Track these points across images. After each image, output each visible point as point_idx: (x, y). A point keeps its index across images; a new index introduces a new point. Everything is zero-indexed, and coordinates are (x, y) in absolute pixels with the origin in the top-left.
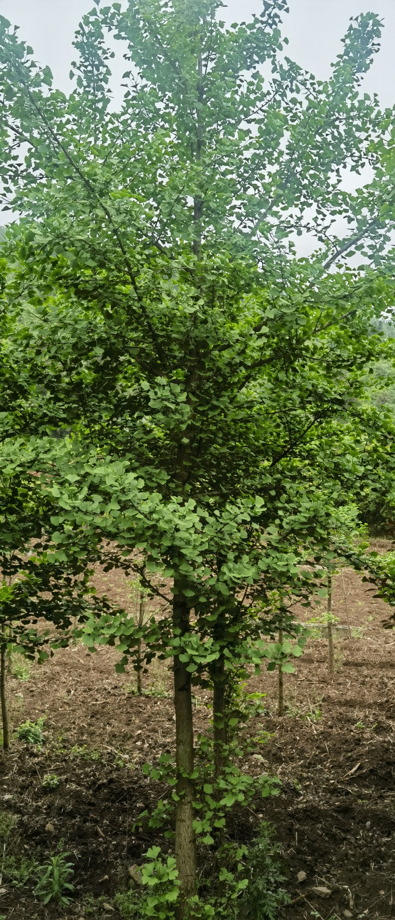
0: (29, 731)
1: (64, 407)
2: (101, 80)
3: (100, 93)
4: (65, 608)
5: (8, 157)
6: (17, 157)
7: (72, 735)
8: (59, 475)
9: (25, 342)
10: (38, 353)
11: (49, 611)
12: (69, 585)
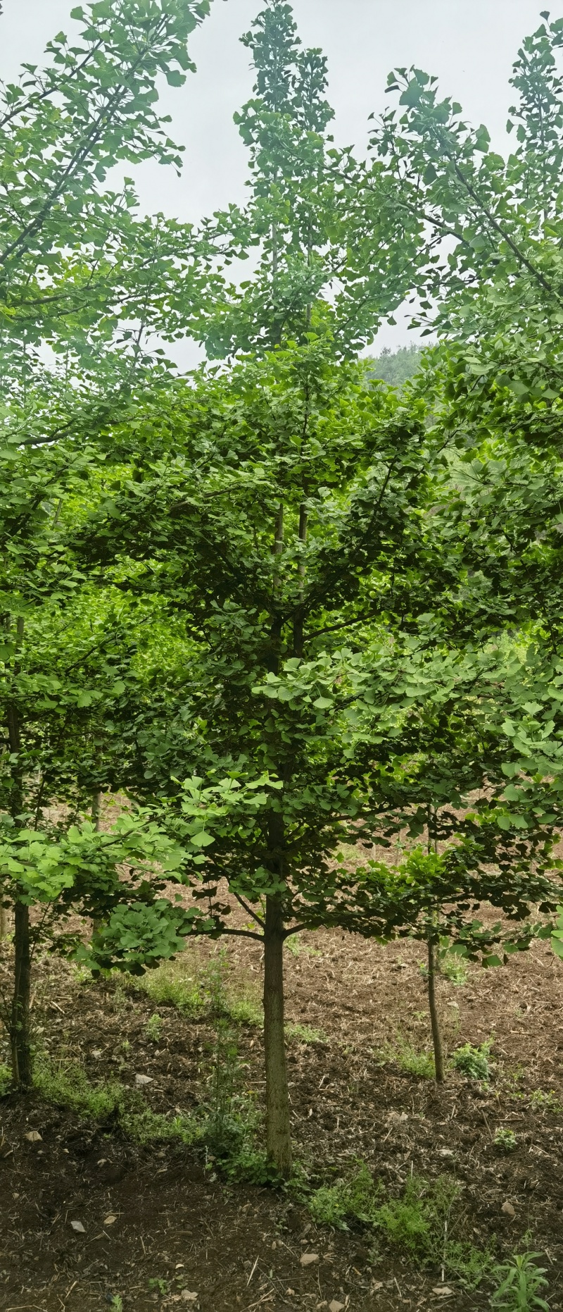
0: (470, 1059)
1: (509, 600)
2: (552, 124)
3: (551, 143)
4: (519, 889)
5: (425, 260)
6: (438, 257)
7: (531, 1073)
8: (510, 702)
9: (455, 514)
10: (474, 527)
11: (495, 892)
12: (523, 855)
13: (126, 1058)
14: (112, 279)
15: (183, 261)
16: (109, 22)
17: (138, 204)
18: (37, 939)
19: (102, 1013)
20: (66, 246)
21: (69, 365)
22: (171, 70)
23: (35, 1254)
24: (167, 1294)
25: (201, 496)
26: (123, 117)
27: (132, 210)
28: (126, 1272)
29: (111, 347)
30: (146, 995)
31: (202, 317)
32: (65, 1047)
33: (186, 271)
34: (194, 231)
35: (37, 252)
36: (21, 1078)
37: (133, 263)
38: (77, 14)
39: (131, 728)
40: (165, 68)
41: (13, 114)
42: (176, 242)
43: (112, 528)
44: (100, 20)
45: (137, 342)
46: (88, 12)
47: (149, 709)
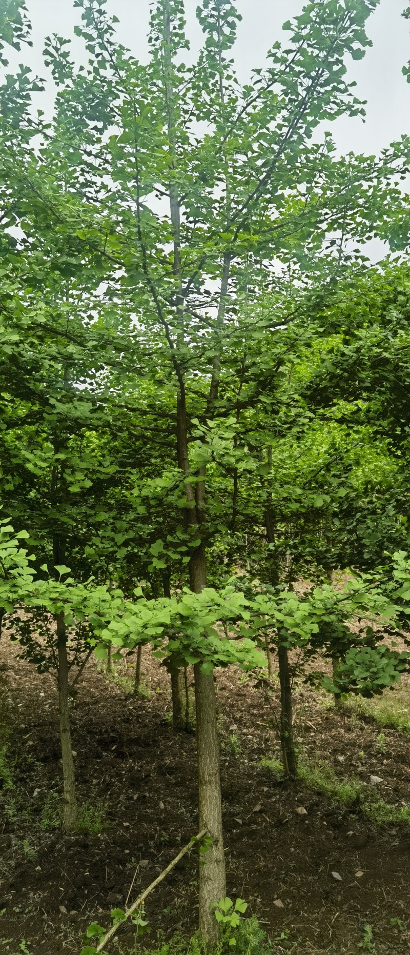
13: (362, 763)
14: (320, 205)
15: (370, 183)
16: (309, 26)
17: (335, 149)
18: (295, 675)
19: (343, 731)
20: (287, 188)
21: (292, 271)
22: (355, 49)
23: (308, 891)
24: (405, 930)
25: (393, 350)
26: (322, 90)
27: (331, 154)
28: (373, 911)
29: (321, 254)
30: (374, 720)
31: (385, 222)
32: (318, 752)
33: (372, 190)
34: (376, 160)
35: (268, 196)
36: (290, 770)
37: (334, 191)
38: (287, 26)
39: (352, 523)
40: (350, 49)
41: (248, 105)
42: (364, 171)
43: (331, 379)
44: (303, 26)
45: (340, 246)
46: (295, 23)
47: (364, 509)
